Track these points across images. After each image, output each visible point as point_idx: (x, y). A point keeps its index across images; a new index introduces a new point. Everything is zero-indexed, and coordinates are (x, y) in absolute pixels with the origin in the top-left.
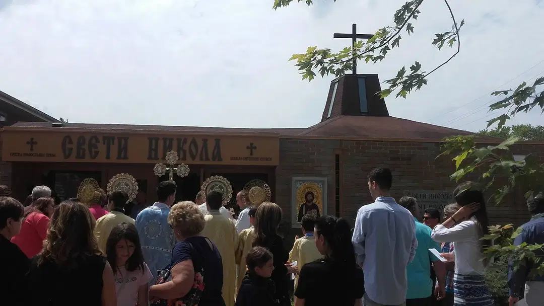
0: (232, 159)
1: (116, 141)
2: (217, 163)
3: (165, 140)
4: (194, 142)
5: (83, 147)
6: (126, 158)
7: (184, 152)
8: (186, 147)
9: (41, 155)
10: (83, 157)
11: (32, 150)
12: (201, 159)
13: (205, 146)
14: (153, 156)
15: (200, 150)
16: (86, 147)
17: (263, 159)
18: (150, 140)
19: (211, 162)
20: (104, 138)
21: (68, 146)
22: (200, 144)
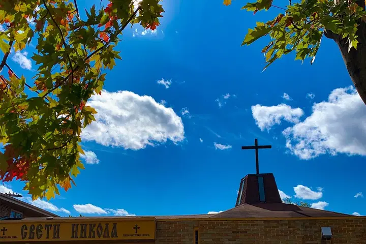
0: (125, 235)
1: (53, 227)
2: (114, 239)
3: (82, 225)
4: (100, 226)
5: (33, 231)
6: (58, 237)
7: (94, 232)
8: (95, 229)
9: (9, 237)
10: (33, 238)
11: (4, 234)
12: (104, 237)
13: (107, 228)
14: (75, 236)
15: (103, 230)
16: (35, 231)
17: (144, 235)
18: (73, 225)
19: (111, 238)
20: (46, 226)
21: (25, 231)
22: (104, 226)
